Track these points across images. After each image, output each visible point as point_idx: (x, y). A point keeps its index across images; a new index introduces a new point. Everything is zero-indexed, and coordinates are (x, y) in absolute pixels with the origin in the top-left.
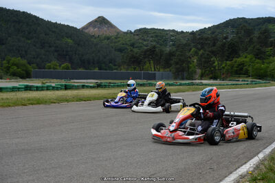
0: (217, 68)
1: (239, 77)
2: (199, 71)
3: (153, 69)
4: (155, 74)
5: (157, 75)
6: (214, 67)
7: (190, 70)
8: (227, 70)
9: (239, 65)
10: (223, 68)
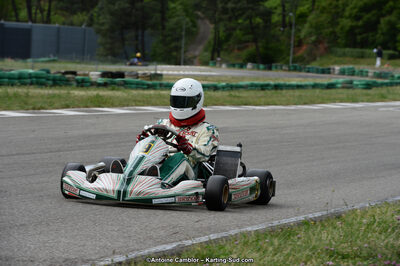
0: (276, 18)
1: (362, 56)
2: (207, 29)
3: (23, 14)
4: (28, 32)
5: (36, 37)
6: (268, 14)
7: (171, 23)
8: (318, 28)
9: (366, 9)
10: (302, 17)
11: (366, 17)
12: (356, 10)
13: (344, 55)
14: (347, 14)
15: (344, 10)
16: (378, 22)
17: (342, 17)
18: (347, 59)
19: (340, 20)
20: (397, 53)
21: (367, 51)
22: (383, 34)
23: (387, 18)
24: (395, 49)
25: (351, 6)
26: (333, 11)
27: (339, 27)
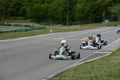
11: (16, 7)
12: (13, 5)
13: (11, 19)
14: (10, 6)
15: (9, 5)
16: (20, 9)
17: (9, 7)
18: (12, 20)
19: (8, 8)
20: (26, 18)
21: (18, 17)
22: (22, 12)
23: (22, 7)
24: (26, 17)
25: (11, 4)
26: (6, 6)
27: (8, 10)
